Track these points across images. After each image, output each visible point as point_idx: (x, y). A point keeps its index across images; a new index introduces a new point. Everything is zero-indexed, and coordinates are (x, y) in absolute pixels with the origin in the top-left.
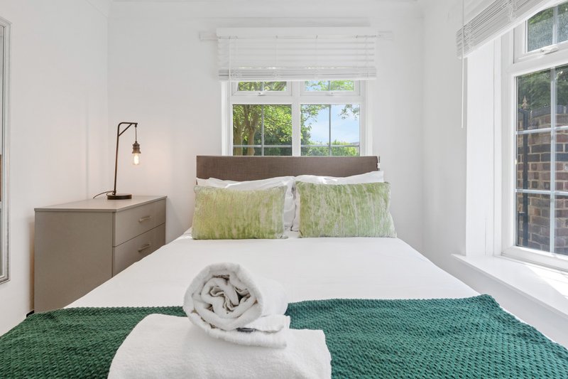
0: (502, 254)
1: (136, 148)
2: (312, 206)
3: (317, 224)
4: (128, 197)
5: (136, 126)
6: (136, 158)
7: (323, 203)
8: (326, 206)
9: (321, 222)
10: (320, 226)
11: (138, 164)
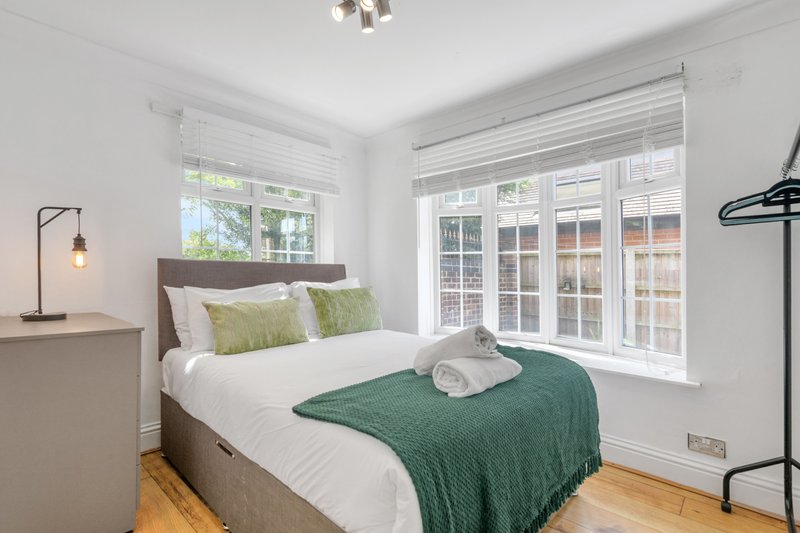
0: (435, 333)
1: (79, 243)
2: (330, 309)
3: (336, 324)
4: (62, 317)
5: (79, 212)
6: (79, 258)
7: (338, 306)
8: (340, 308)
9: (339, 322)
10: (339, 326)
11: (83, 267)
